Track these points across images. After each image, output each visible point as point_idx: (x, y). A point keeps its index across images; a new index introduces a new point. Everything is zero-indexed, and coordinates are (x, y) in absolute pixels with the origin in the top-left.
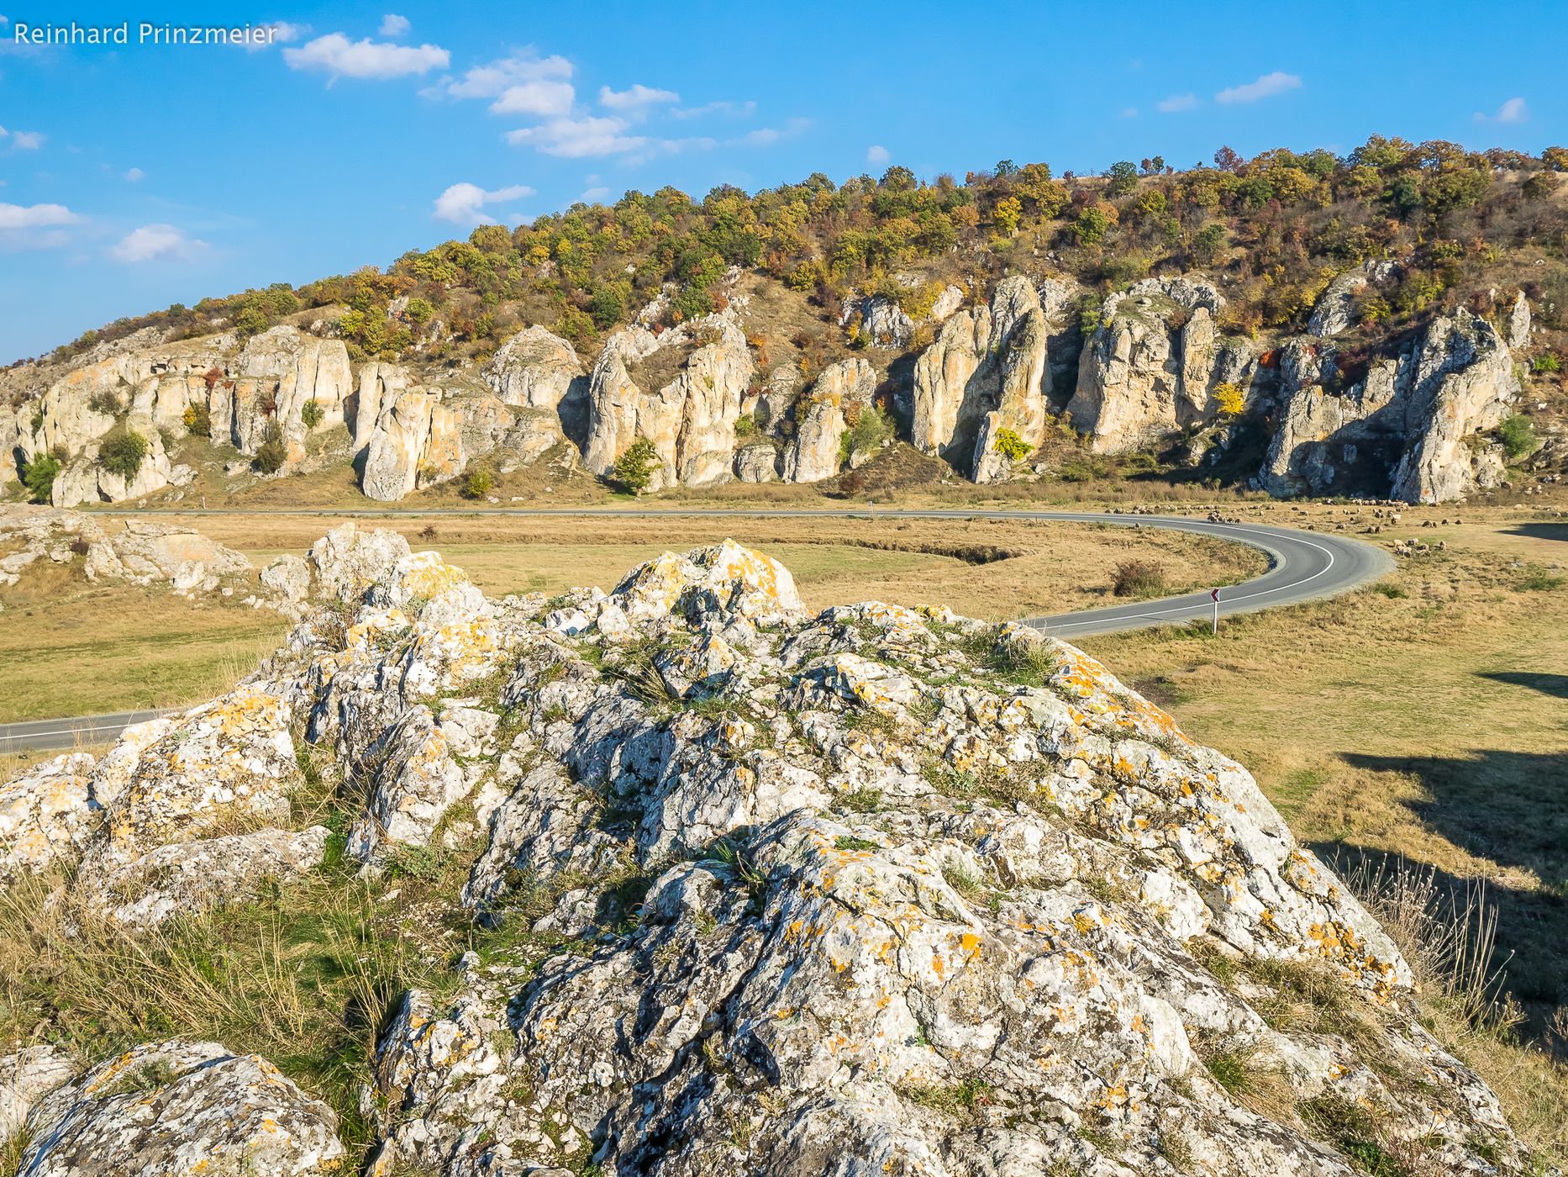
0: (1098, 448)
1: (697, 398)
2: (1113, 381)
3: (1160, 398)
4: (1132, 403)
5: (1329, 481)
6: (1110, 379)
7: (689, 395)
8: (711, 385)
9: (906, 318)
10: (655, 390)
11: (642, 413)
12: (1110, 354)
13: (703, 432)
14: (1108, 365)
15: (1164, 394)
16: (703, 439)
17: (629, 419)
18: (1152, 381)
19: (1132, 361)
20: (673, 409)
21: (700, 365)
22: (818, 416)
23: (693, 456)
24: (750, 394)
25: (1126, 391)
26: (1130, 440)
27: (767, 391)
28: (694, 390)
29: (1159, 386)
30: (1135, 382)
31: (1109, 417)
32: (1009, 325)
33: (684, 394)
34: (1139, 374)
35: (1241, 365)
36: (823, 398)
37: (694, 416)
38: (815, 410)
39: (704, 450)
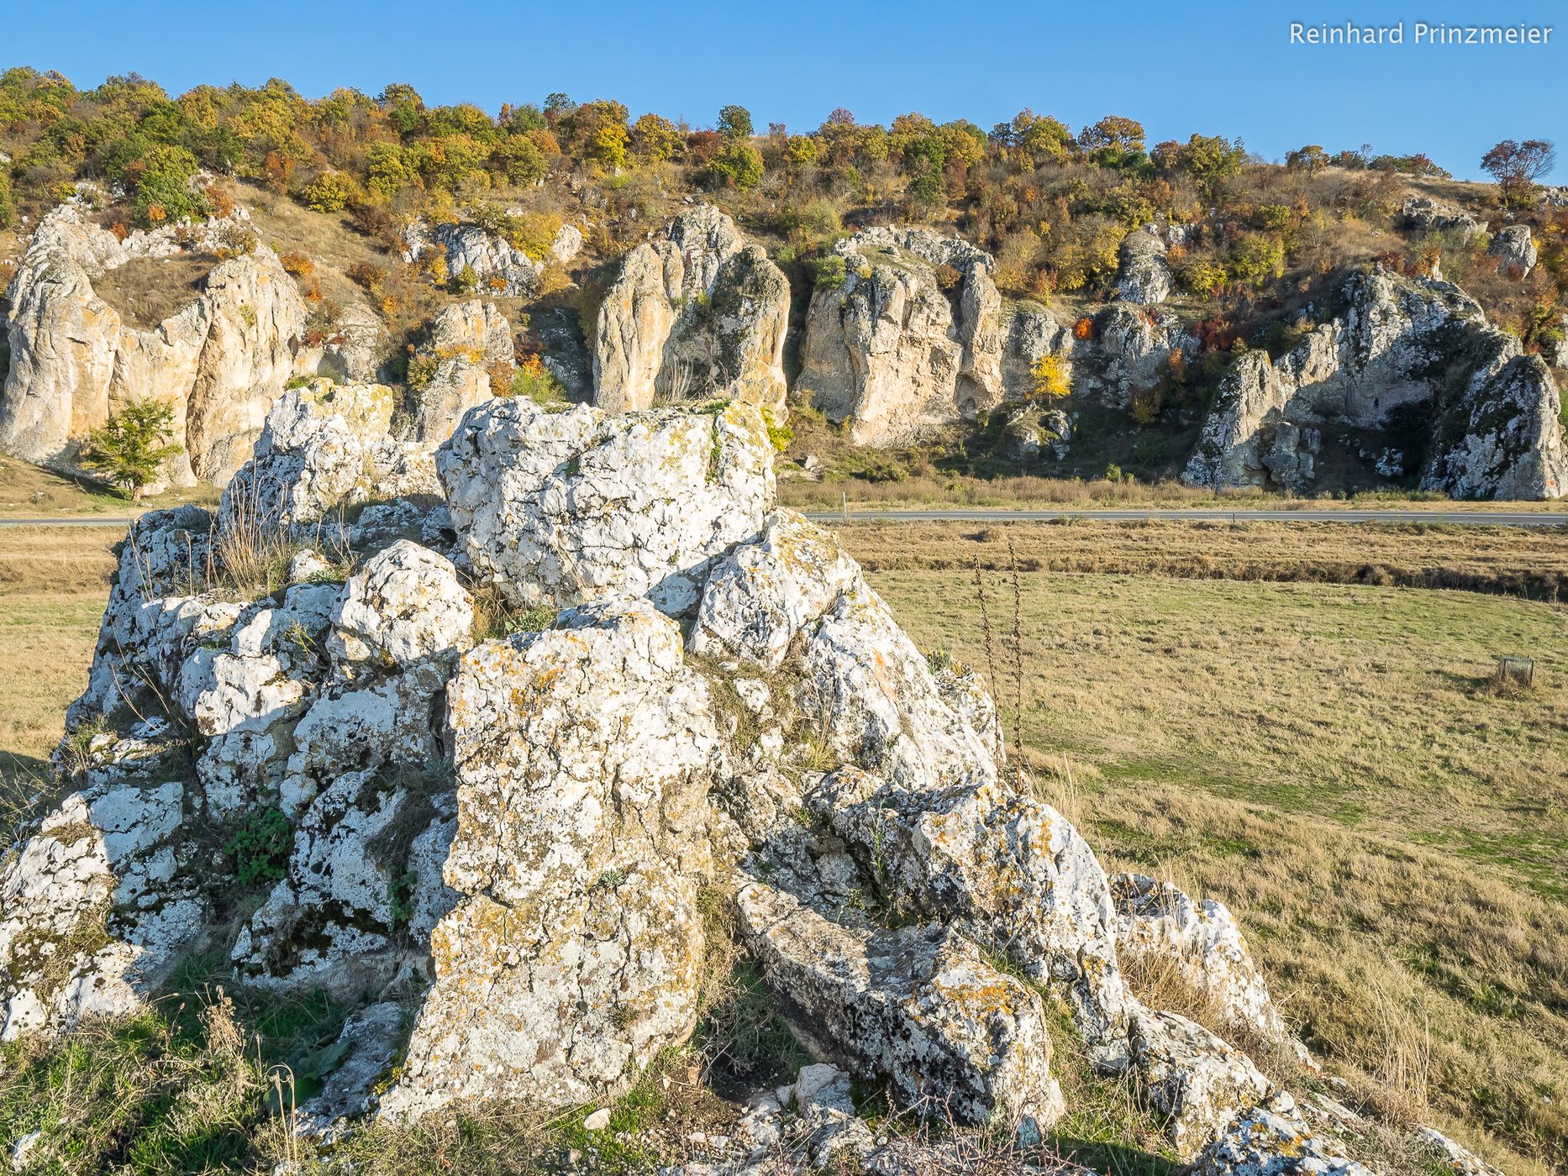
0: (860, 438)
1: (230, 339)
2: (881, 349)
3: (935, 374)
4: (900, 382)
5: (1310, 474)
6: (878, 345)
7: (212, 333)
8: (251, 320)
9: (523, 257)
10: (150, 319)
11: (127, 358)
12: (878, 312)
13: (239, 396)
14: (874, 326)
15: (942, 370)
16: (242, 408)
17: (101, 364)
18: (928, 351)
19: (905, 325)
20: (184, 353)
21: (231, 287)
22: (452, 379)
23: (224, 435)
24: (308, 342)
25: (896, 364)
26: (902, 429)
27: (340, 340)
28: (223, 324)
29: (938, 356)
30: (907, 352)
31: (874, 398)
32: (713, 270)
33: (205, 331)
34: (913, 341)
35: (1049, 334)
36: (455, 352)
37: (221, 369)
38: (446, 369)
39: (244, 427)
